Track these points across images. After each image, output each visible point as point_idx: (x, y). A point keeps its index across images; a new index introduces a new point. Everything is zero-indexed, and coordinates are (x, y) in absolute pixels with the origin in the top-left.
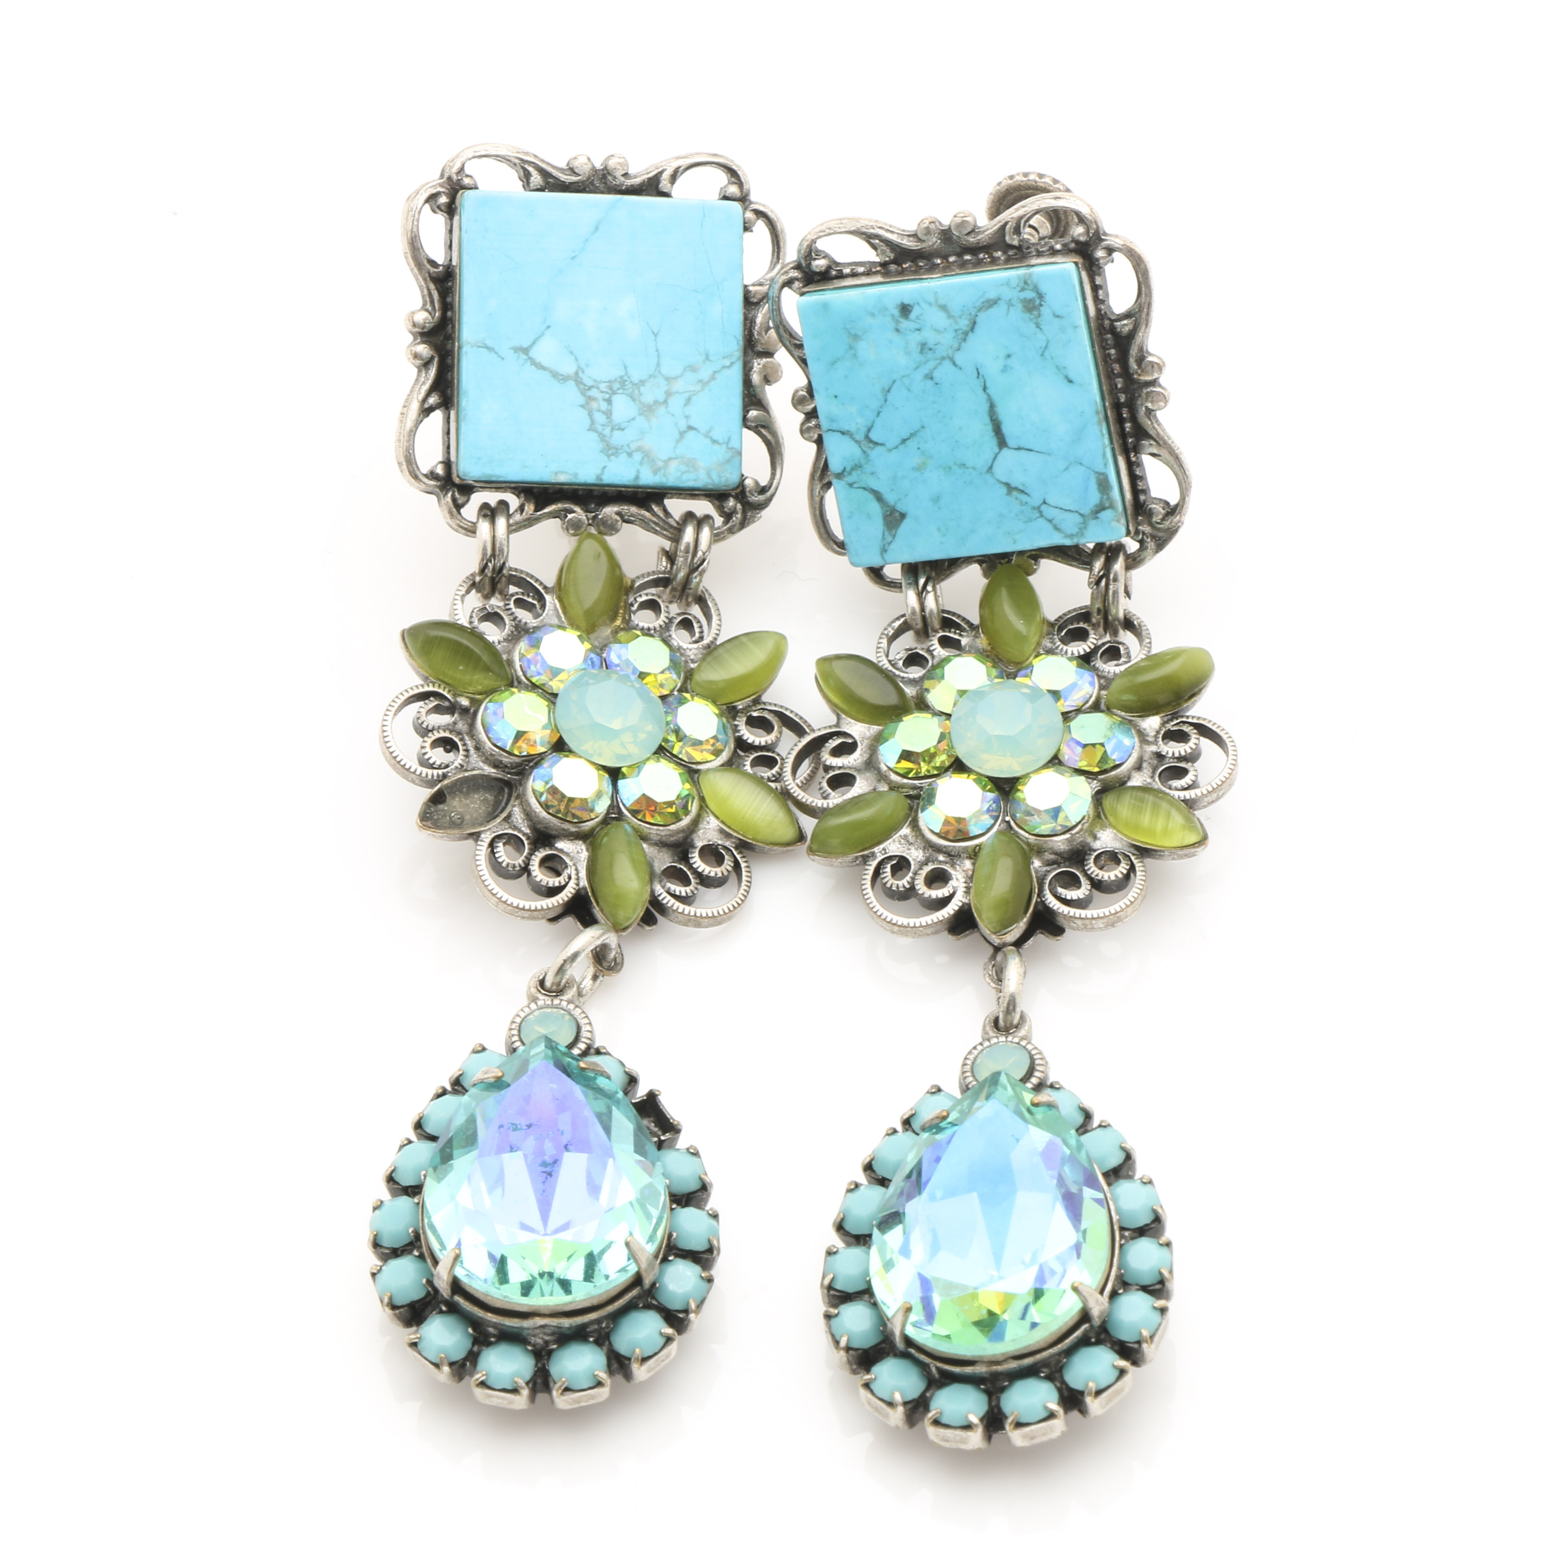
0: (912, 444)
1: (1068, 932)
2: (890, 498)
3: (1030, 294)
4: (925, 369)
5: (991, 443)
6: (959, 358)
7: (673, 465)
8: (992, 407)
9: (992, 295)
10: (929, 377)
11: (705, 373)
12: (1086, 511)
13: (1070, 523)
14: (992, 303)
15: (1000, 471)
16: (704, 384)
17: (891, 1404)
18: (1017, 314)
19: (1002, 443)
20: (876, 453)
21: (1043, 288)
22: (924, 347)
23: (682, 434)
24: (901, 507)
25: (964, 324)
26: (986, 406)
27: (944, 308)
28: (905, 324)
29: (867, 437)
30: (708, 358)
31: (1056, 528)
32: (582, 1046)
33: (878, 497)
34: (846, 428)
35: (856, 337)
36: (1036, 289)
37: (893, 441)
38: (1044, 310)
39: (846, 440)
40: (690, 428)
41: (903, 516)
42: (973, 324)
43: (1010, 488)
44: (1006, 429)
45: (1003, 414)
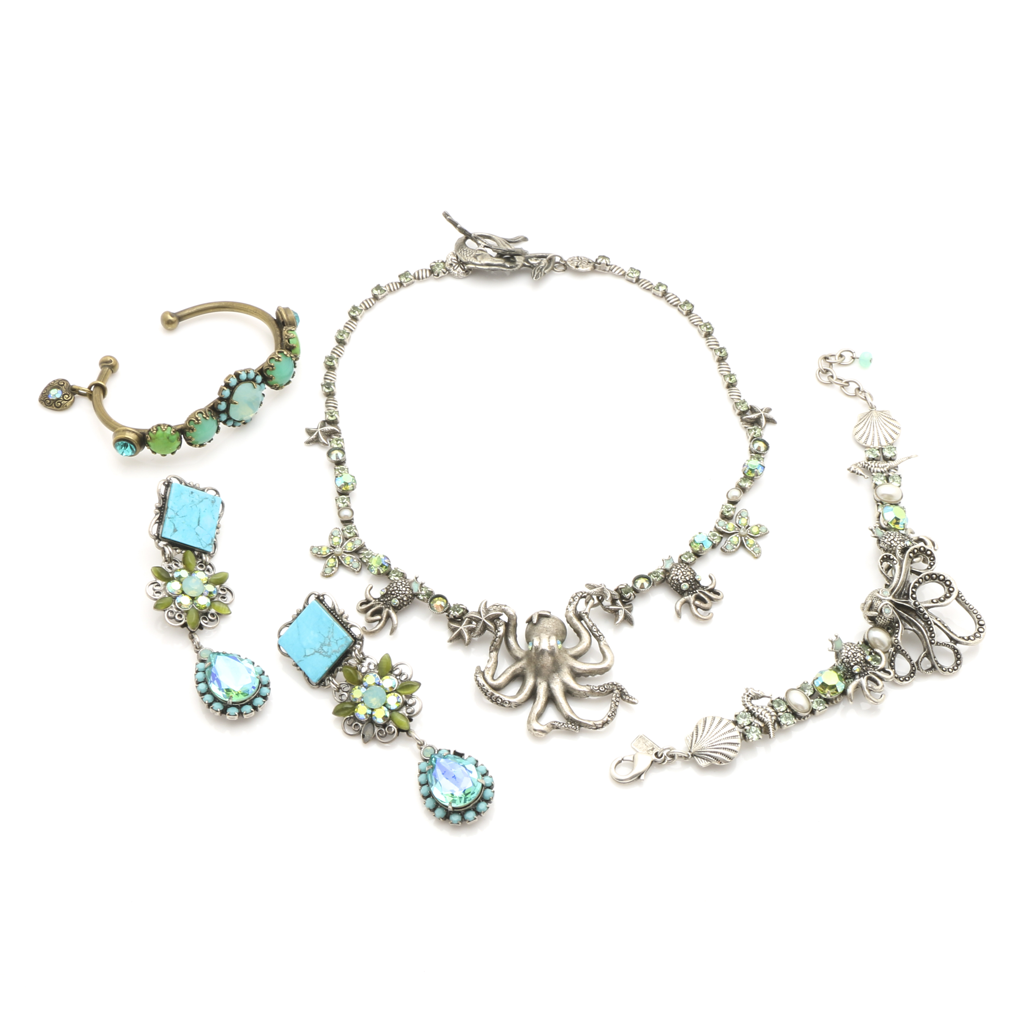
0: (184, 518)
1: (204, 629)
2: (176, 526)
3: (213, 500)
4: (191, 505)
5: (197, 524)
6: (198, 506)
7: (340, 649)
8: (199, 518)
9: (207, 497)
10: (191, 507)
11: (331, 630)
12: (208, 544)
13: (204, 545)
14: (207, 498)
15: (196, 530)
16: (332, 632)
17: (217, 711)
18: (210, 502)
19: (199, 525)
20: (177, 517)
21: (216, 500)
22: (192, 501)
23: (337, 643)
24: (177, 529)
25: (201, 500)
26: (198, 517)
27: (198, 495)
28: (191, 495)
29: (177, 513)
30: (329, 628)
31: (202, 545)
32: (436, 751)
33: (174, 525)
34: (174, 509)
35: (182, 494)
36: (215, 499)
37: (181, 516)
38: (215, 504)
39: (173, 512)
40: (337, 641)
41: (177, 531)
42: (202, 501)
43: (197, 534)
44: (200, 522)
45: (201, 520)
